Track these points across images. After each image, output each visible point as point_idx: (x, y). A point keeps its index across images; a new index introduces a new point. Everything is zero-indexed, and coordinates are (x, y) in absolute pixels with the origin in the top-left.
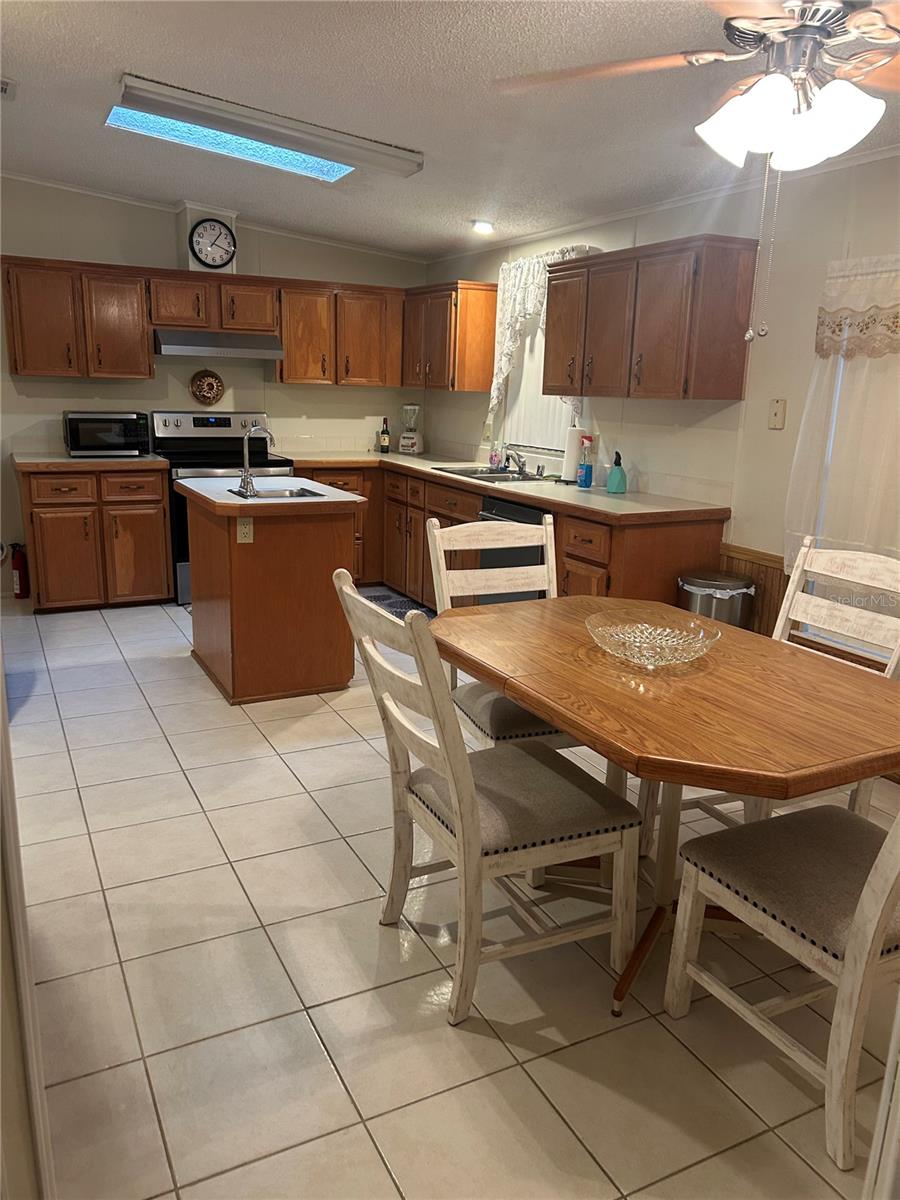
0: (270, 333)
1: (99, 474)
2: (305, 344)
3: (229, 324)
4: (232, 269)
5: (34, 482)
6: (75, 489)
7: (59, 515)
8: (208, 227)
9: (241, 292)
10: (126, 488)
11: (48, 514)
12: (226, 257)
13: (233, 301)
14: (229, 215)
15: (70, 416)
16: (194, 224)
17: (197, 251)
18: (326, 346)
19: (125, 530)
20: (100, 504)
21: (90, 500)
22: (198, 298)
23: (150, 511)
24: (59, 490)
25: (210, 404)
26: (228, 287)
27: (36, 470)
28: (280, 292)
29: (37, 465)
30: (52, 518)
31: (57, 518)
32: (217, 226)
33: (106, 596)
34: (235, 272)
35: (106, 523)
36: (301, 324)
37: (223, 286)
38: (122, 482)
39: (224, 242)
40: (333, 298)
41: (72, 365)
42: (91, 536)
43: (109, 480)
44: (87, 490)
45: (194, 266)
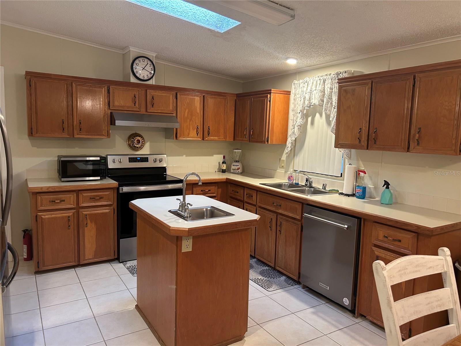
0: (172, 115)
1: (78, 192)
2: (188, 120)
3: (151, 110)
4: (152, 82)
5: (39, 198)
6: (64, 201)
7: (53, 216)
8: (141, 60)
9: (157, 93)
10: (93, 199)
11: (46, 216)
12: (150, 76)
13: (153, 98)
14: (152, 55)
15: (63, 159)
16: (134, 58)
17: (135, 72)
18: (198, 121)
19: (91, 222)
20: (78, 208)
21: (72, 206)
22: (135, 96)
23: (106, 210)
24: (55, 201)
25: (137, 150)
26: (151, 91)
27: (41, 191)
28: (177, 94)
29: (42, 188)
30: (49, 218)
31: (52, 218)
32: (146, 60)
33: (79, 260)
34: (154, 84)
35: (81, 219)
36: (187, 111)
37: (148, 90)
38: (91, 196)
39: (149, 68)
40: (202, 97)
41: (65, 131)
42: (72, 227)
43: (84, 194)
44: (70, 201)
45: (133, 80)
